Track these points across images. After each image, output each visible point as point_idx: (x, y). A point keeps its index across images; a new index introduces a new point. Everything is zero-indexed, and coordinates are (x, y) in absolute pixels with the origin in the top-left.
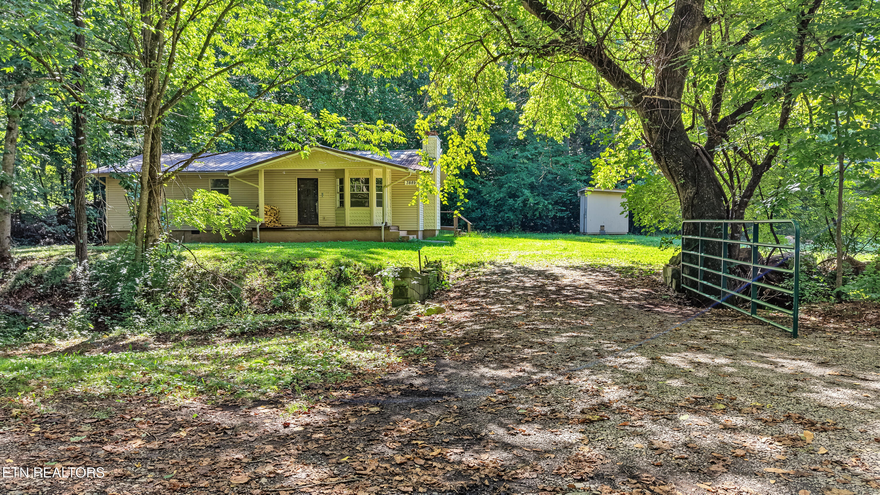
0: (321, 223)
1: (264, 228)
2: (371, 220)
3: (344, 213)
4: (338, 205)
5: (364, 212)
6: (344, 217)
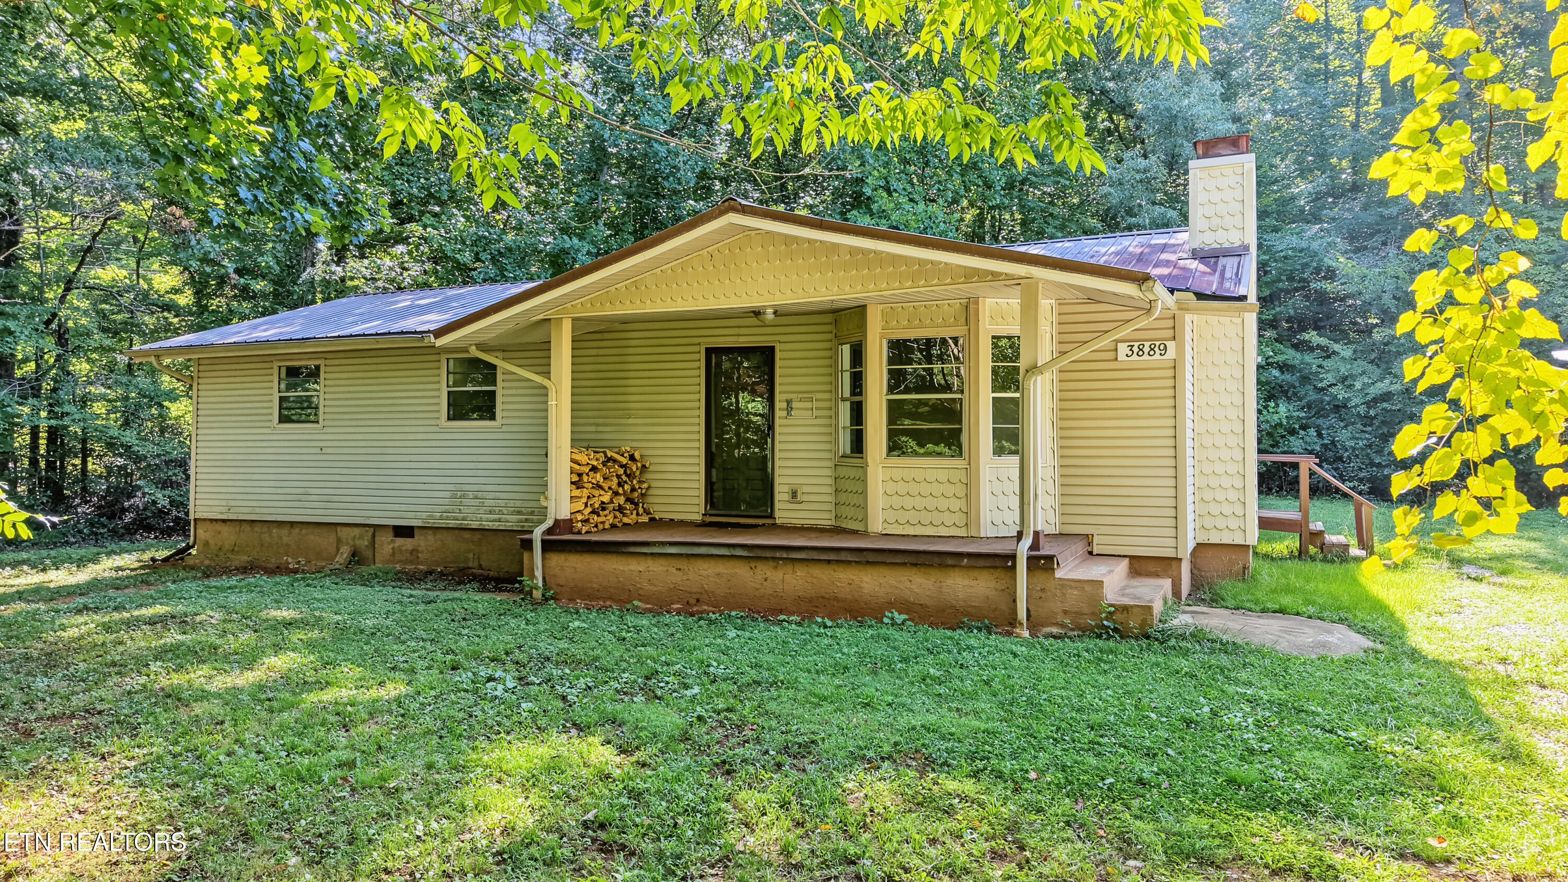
0: (784, 513)
1: (560, 540)
2: (970, 513)
3: (864, 481)
4: (845, 442)
5: (943, 476)
6: (864, 493)
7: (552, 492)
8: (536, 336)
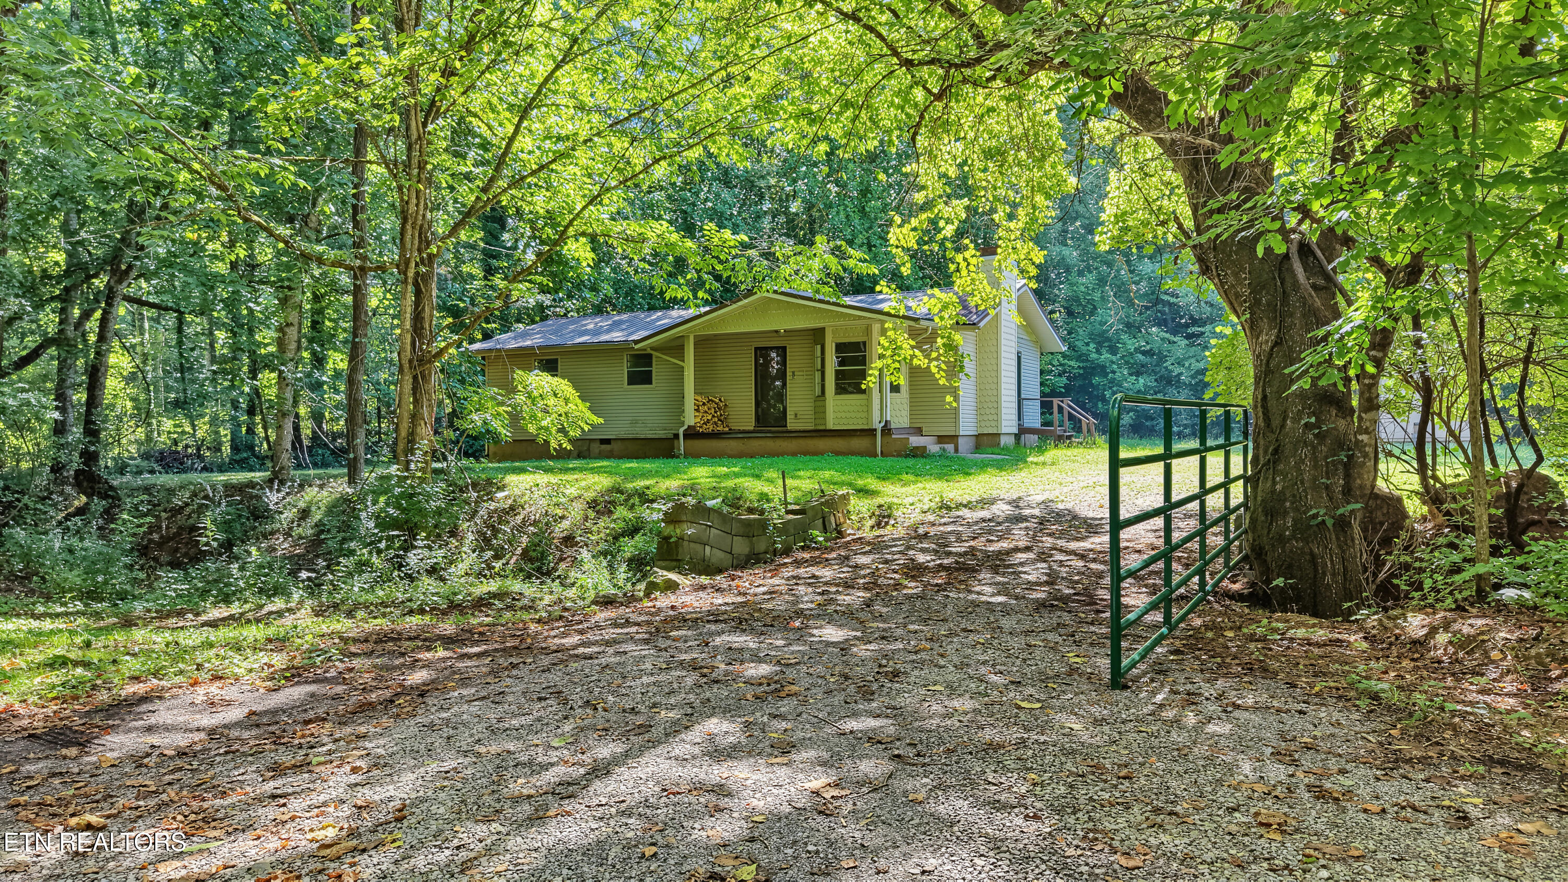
0: (792, 424)
1: (691, 434)
2: (869, 418)
3: (824, 406)
4: (818, 391)
5: (858, 403)
6: (825, 412)
7: (686, 414)
8: (678, 343)
